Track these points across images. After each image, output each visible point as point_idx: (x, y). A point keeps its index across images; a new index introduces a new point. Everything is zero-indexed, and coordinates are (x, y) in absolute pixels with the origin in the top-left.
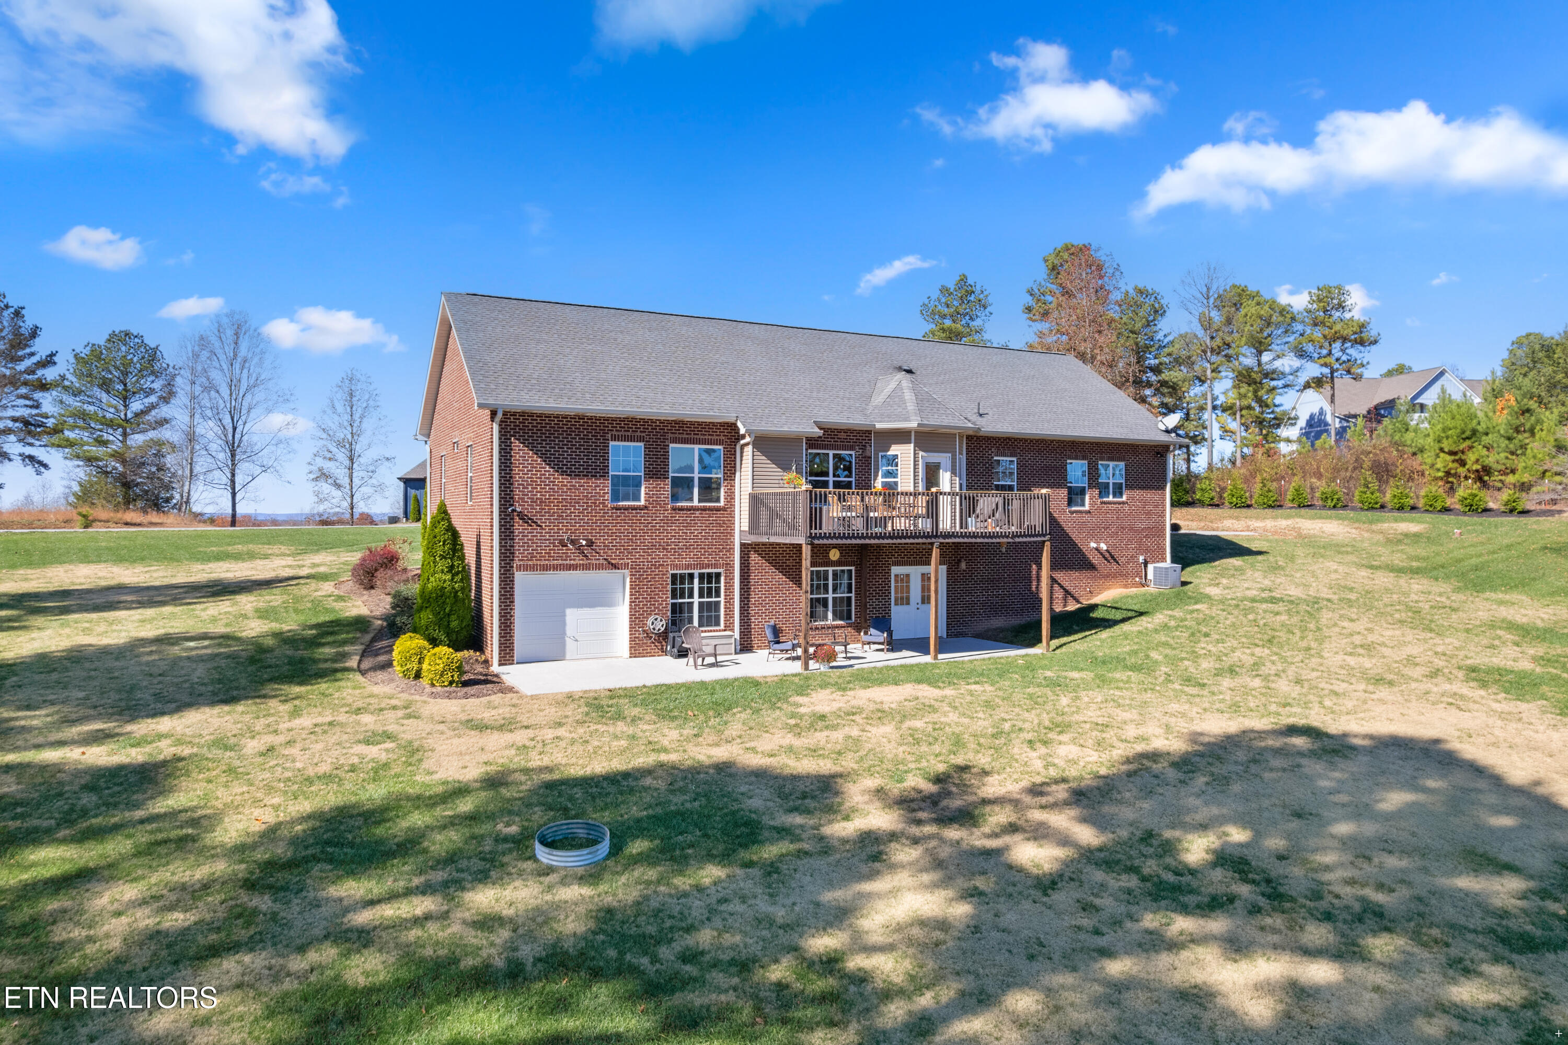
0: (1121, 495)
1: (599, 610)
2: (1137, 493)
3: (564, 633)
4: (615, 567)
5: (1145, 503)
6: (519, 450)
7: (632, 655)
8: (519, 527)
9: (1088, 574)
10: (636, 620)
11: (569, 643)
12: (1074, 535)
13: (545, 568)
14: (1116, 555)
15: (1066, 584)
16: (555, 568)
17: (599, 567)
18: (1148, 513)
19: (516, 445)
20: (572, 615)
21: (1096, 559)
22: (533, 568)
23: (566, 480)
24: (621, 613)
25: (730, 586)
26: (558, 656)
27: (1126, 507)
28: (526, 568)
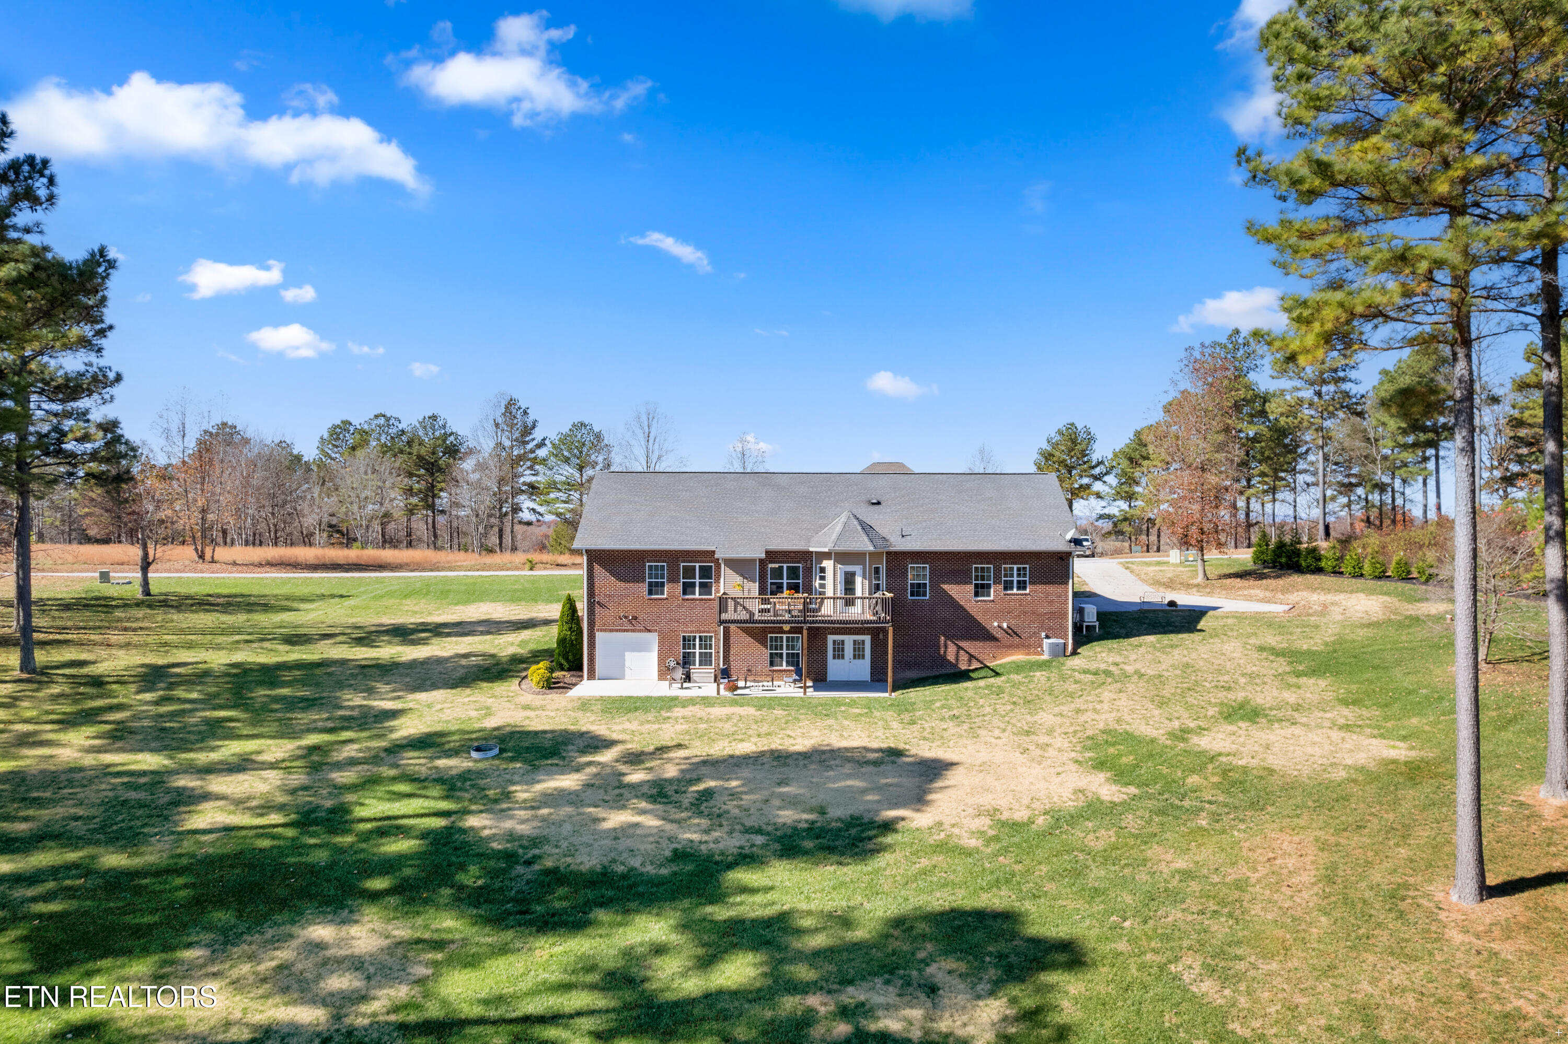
0: (1025, 588)
1: (643, 653)
2: (1040, 587)
3: (624, 665)
4: (649, 631)
5: (1048, 594)
6: (597, 568)
7: (660, 679)
8: (597, 609)
9: (993, 644)
10: (661, 661)
11: (627, 671)
12: (979, 617)
13: (611, 631)
14: (1019, 632)
15: (972, 651)
16: (617, 631)
17: (640, 631)
18: (1051, 602)
19: (596, 567)
20: (629, 656)
21: (999, 634)
22: (605, 630)
23: (622, 584)
24: (652, 657)
25: (717, 645)
26: (621, 677)
27: (1029, 598)
28: (602, 630)
